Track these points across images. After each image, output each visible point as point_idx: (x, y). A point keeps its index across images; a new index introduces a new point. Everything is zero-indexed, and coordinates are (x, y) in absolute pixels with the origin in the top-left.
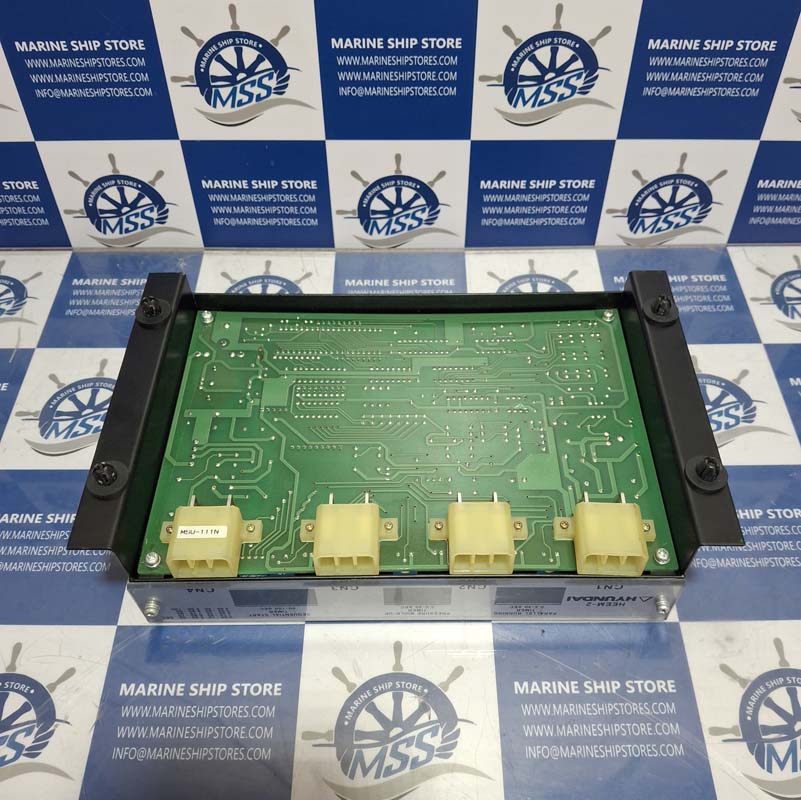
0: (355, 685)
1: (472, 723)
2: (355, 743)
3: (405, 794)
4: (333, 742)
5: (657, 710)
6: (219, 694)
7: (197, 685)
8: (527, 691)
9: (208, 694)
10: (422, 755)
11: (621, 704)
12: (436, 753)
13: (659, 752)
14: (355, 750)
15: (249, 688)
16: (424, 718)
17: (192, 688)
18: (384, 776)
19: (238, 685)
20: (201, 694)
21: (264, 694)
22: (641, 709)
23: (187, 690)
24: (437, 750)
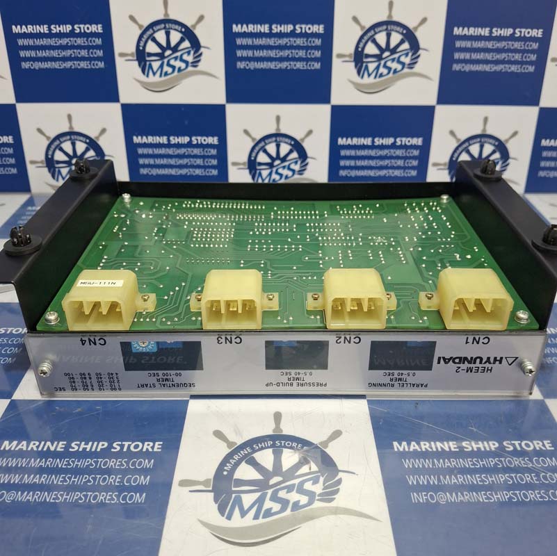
0: (236, 444)
1: (354, 473)
2: (233, 489)
3: (286, 534)
4: (211, 489)
5: (539, 463)
6: (98, 450)
7: (78, 443)
8: (407, 449)
9: (88, 450)
10: (304, 500)
11: (503, 459)
12: (317, 498)
13: (549, 497)
14: (234, 495)
15: (129, 446)
16: (305, 469)
17: (73, 445)
18: (264, 517)
19: (120, 443)
20: (81, 450)
21: (144, 450)
22: (522, 462)
23: (68, 446)
24: (319, 495)
